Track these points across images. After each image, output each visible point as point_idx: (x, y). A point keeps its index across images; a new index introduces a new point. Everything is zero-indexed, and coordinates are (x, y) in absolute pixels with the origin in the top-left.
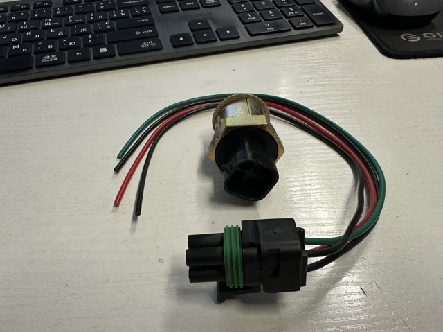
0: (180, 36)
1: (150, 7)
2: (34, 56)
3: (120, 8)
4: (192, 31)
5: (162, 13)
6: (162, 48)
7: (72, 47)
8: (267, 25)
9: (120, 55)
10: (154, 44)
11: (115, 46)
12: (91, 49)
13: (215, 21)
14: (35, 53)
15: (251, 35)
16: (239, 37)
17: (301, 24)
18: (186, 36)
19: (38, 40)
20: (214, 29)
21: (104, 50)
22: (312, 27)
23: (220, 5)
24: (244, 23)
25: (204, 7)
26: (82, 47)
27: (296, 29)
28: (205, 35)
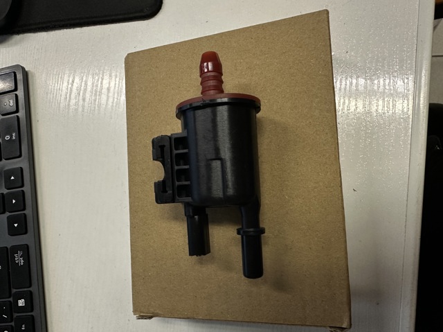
0: (11, 226)
4: (4, 212)
6: (27, 245)
8: (7, 138)
9: (30, 286)
10: (20, 252)
11: (14, 291)
12: (15, 315)
15: (20, 156)
16: (21, 168)
18: (11, 221)
20: (5, 191)
21: (21, 303)
22: (16, 95)
26: (13, 324)
27: (17, 111)
28: (14, 201)
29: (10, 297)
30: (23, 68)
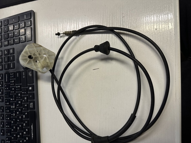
1: (10, 72)
2: (29, 110)
3: (9, 82)
5: (14, 68)
7: (27, 99)
9: (33, 83)
10: (30, 72)
12: (29, 92)
14: (28, 110)
15: (31, 40)
17: (29, 23)
19: (22, 109)
21: (30, 88)
22: (31, 20)
23: (14, 48)
24: (25, 42)
25: (14, 54)
26: (28, 95)
27: (31, 25)
29: (27, 87)
30: (33, 11)
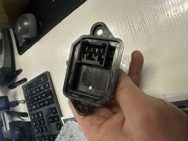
0: (57, 127)
1: (45, 135)
4: (54, 122)
5: (47, 131)
8: (49, 97)
13: (49, 114)
15: (54, 103)
16: (55, 107)
17: (47, 86)
18: (57, 125)
20: (53, 115)
22: (48, 82)
23: (42, 112)
24: (49, 104)
25: (43, 117)
27: (49, 88)
28: (56, 119)
30: (48, 72)
